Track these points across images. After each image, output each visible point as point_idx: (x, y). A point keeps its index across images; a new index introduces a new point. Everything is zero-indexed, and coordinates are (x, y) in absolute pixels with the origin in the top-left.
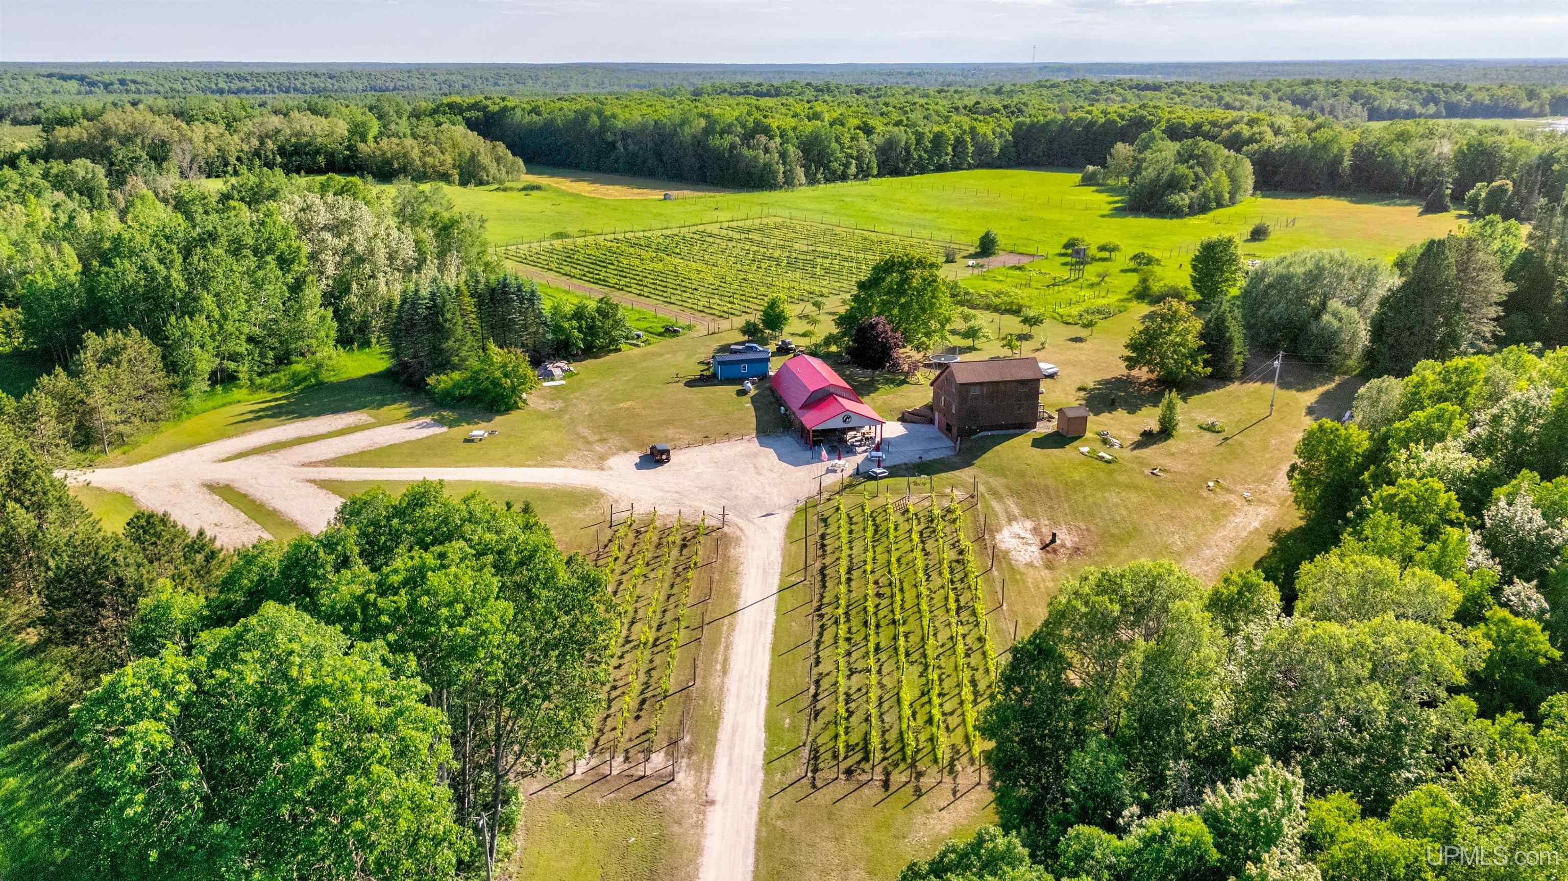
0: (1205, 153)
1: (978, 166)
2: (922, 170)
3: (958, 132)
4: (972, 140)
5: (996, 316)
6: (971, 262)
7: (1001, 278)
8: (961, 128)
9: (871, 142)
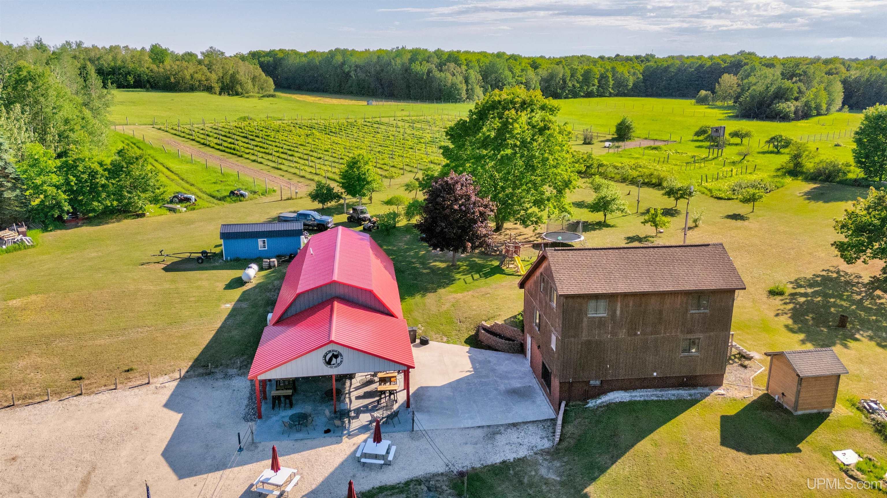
0: (805, 72)
1: (617, 95)
2: (575, 95)
3: (603, 71)
4: (613, 76)
5: (634, 189)
6: (607, 144)
7: (637, 156)
8: (604, 68)
9: (537, 74)
